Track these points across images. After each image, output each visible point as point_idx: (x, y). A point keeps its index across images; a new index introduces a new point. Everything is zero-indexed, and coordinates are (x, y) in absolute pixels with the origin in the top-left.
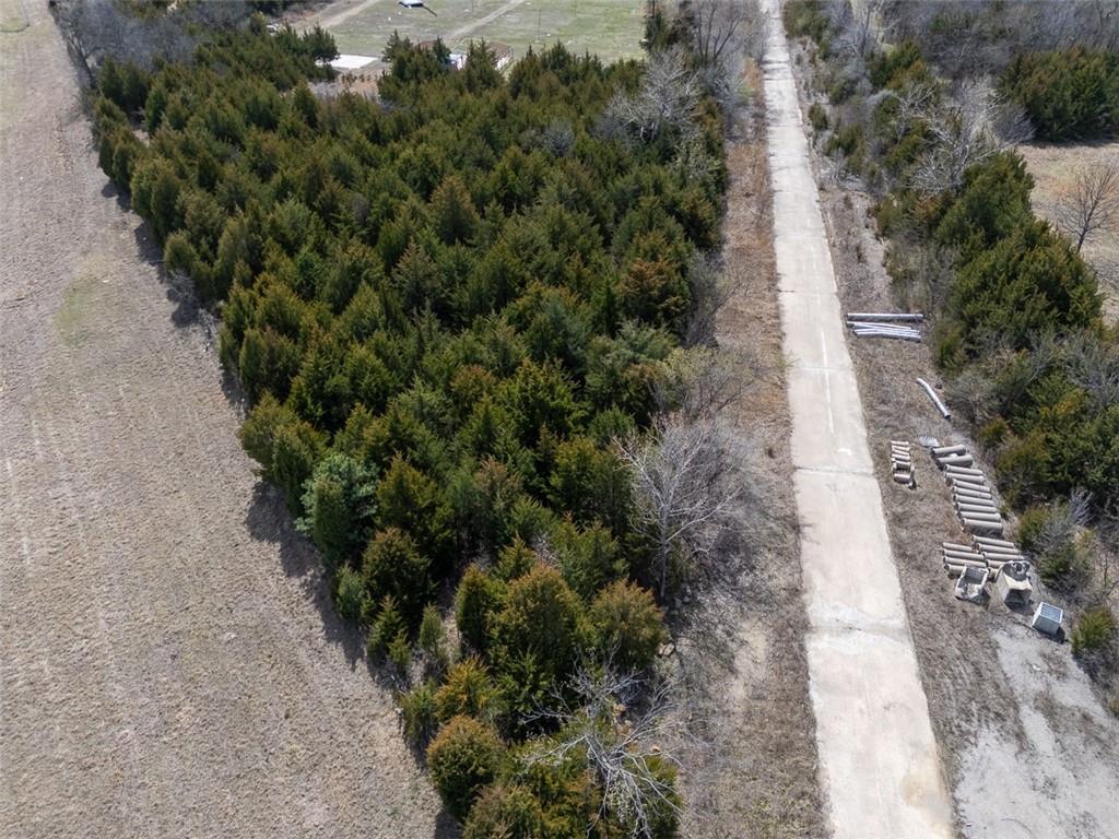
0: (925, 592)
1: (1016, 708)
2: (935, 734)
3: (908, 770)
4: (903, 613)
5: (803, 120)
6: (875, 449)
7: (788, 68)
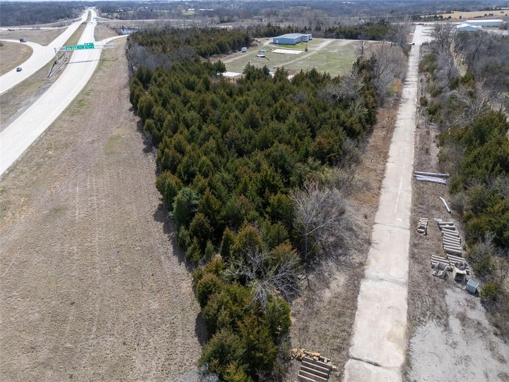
0: (419, 272)
1: (448, 316)
2: (408, 319)
3: (392, 329)
4: (407, 277)
5: (417, 102)
6: (413, 220)
7: (416, 84)
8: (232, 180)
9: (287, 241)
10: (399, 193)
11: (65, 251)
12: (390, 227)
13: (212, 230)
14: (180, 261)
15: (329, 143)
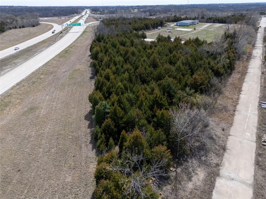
5: (262, 59)
6: (258, 135)
7: (262, 48)
8: (135, 99)
9: (165, 143)
10: (249, 115)
11: (27, 135)
12: (241, 139)
13: (116, 130)
14: (93, 148)
15: (201, 79)
